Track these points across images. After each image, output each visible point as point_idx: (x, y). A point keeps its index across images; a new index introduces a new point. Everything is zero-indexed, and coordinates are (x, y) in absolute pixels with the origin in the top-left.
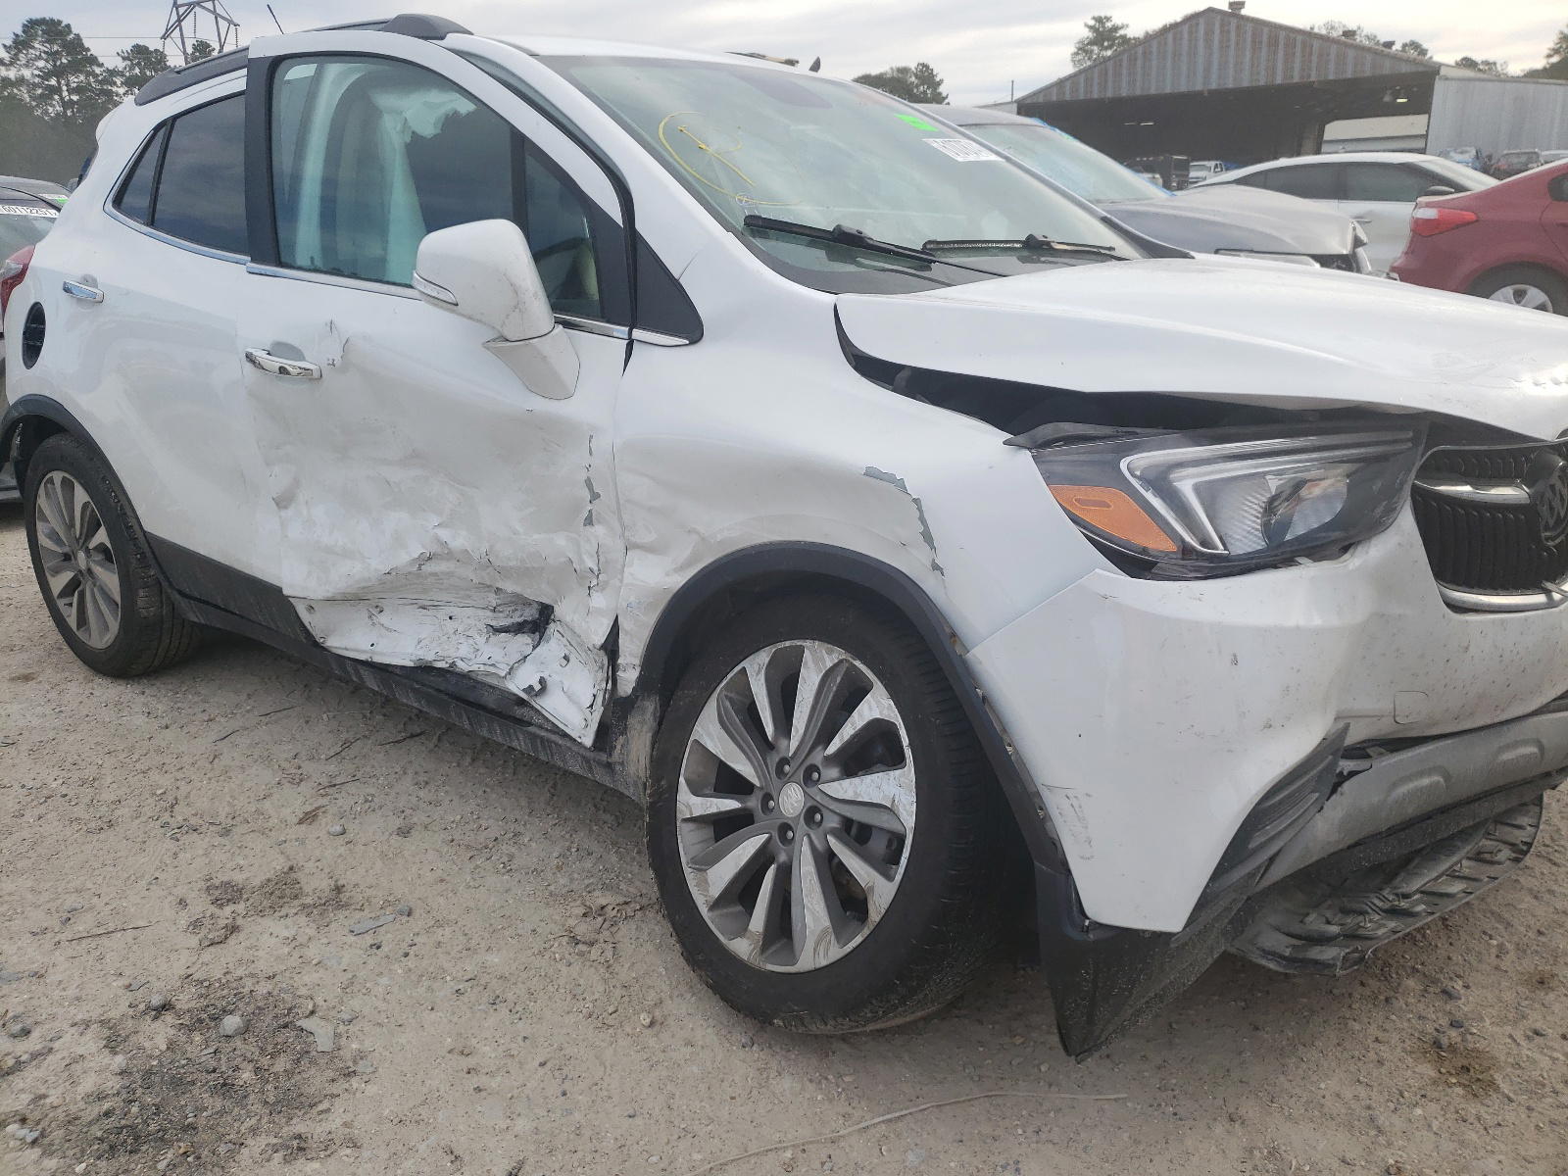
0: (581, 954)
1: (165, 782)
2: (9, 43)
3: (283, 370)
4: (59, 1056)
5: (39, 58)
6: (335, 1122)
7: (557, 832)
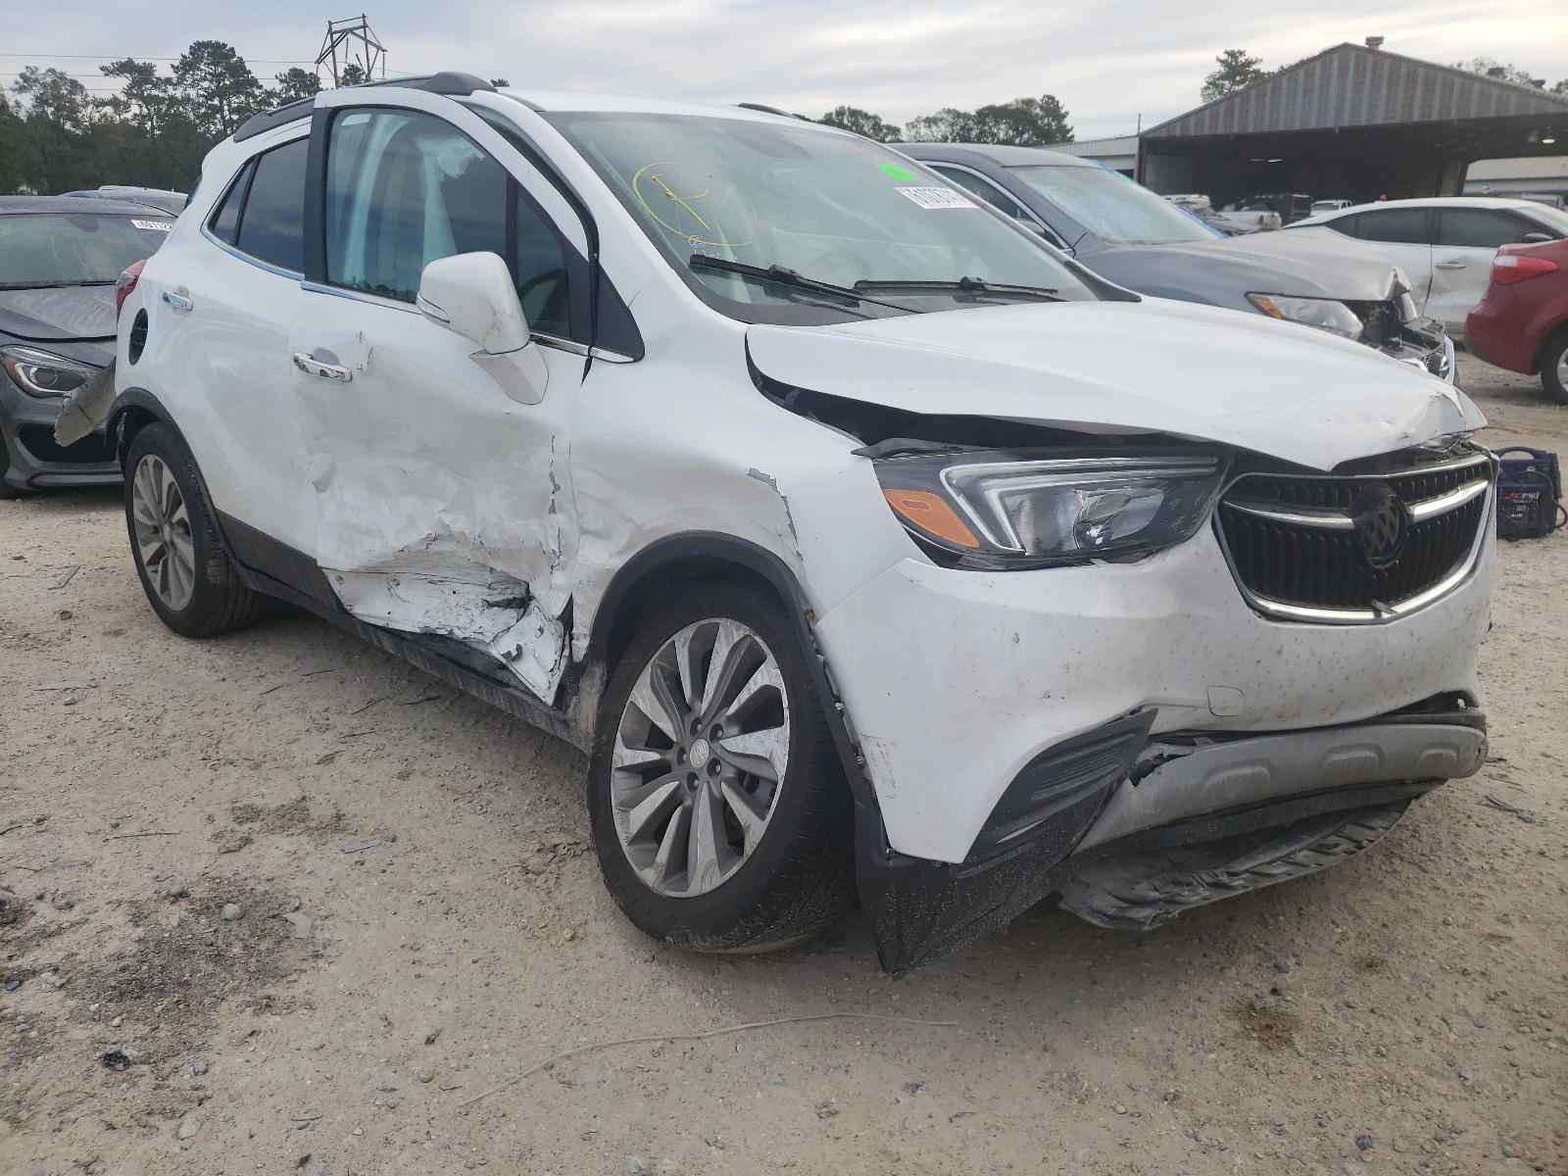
0: (528, 881)
1: (214, 723)
2: (177, 63)
3: (323, 373)
4: (93, 925)
5: (204, 79)
6: (298, 990)
7: (535, 784)
